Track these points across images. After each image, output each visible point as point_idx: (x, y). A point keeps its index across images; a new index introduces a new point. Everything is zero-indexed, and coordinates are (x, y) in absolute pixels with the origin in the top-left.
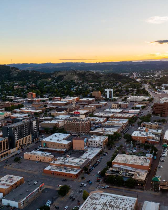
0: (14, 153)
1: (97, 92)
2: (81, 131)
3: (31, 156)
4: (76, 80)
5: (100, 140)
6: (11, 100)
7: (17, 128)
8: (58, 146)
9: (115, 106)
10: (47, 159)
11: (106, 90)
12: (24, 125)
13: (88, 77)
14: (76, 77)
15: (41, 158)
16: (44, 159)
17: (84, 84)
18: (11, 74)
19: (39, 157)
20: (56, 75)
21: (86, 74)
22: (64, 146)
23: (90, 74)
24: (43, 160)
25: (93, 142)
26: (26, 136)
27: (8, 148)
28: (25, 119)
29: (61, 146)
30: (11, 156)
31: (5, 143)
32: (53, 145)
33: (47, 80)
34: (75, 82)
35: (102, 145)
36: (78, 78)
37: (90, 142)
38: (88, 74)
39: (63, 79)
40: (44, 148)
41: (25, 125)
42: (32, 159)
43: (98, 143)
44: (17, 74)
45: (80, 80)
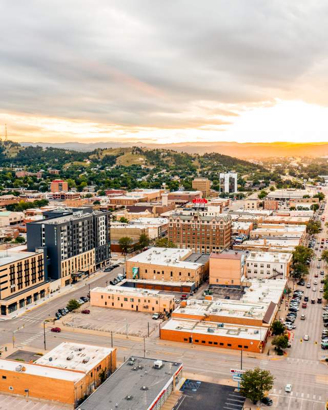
0: (57, 292)
1: (201, 180)
2: (213, 246)
3: (109, 297)
4: (143, 164)
5: (277, 261)
6: (17, 194)
7: (66, 228)
8: (172, 275)
9: (253, 204)
10: (157, 303)
11: (222, 176)
12: (80, 224)
13: (165, 159)
14: (141, 159)
15: (139, 301)
16: (147, 304)
17: (162, 172)
18: (4, 153)
19: (133, 300)
20: (100, 156)
21: (162, 154)
22: (189, 274)
23: (169, 155)
24: (144, 307)
25: (259, 266)
26: (84, 251)
27: (43, 278)
28: (81, 210)
29: (180, 274)
30: (51, 298)
31: (37, 264)
32: (159, 273)
33: (83, 164)
34: (141, 169)
35: (282, 274)
36: (146, 161)
37: (250, 265)
38: (166, 154)
39: (114, 163)
40: (134, 281)
41: (83, 223)
42: (113, 304)
43: (272, 267)
44: (16, 154)
45: (152, 164)
